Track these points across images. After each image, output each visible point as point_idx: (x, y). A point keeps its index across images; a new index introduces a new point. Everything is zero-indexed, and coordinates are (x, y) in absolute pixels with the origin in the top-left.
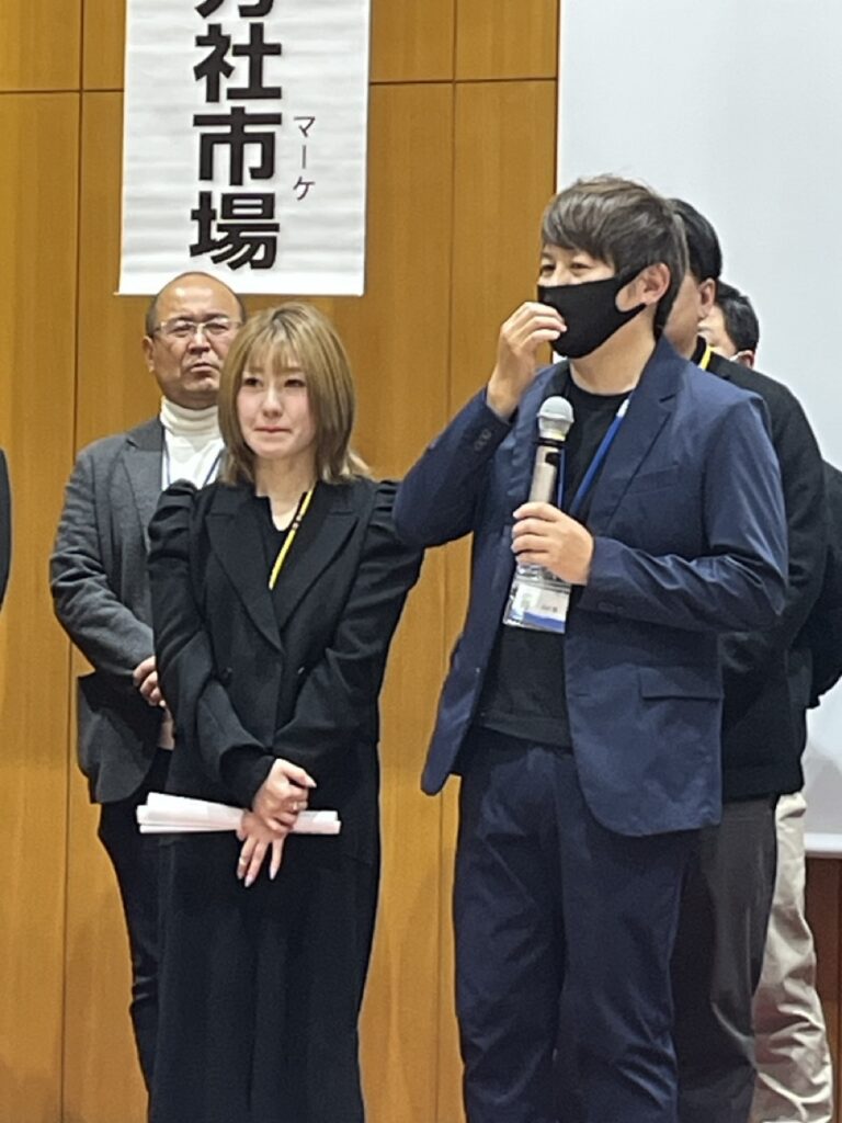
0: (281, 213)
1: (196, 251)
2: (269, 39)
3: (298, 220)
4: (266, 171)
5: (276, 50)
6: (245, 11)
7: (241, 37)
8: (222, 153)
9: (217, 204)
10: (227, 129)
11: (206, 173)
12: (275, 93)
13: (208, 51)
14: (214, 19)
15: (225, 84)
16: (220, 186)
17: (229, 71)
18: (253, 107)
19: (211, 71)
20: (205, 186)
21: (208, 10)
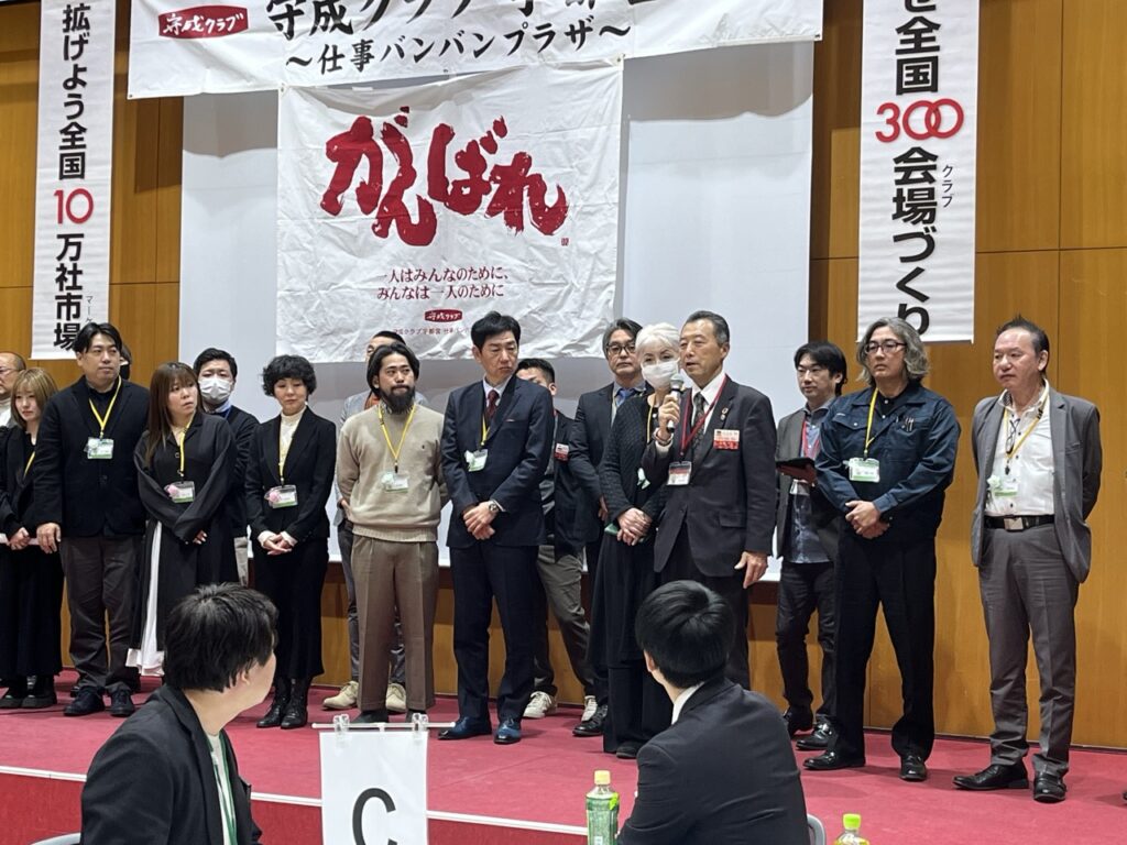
1: (56, 344)
2: (79, 268)
4: (77, 316)
5: (80, 272)
6: (72, 259)
7: (70, 268)
8: (64, 309)
9: (62, 327)
10: (65, 301)
11: (59, 316)
12: (80, 288)
13: (60, 273)
14: (62, 261)
15: (65, 284)
16: (63, 321)
17: (66, 280)
18: (74, 293)
19: (61, 280)
20: (58, 321)
21: (60, 258)
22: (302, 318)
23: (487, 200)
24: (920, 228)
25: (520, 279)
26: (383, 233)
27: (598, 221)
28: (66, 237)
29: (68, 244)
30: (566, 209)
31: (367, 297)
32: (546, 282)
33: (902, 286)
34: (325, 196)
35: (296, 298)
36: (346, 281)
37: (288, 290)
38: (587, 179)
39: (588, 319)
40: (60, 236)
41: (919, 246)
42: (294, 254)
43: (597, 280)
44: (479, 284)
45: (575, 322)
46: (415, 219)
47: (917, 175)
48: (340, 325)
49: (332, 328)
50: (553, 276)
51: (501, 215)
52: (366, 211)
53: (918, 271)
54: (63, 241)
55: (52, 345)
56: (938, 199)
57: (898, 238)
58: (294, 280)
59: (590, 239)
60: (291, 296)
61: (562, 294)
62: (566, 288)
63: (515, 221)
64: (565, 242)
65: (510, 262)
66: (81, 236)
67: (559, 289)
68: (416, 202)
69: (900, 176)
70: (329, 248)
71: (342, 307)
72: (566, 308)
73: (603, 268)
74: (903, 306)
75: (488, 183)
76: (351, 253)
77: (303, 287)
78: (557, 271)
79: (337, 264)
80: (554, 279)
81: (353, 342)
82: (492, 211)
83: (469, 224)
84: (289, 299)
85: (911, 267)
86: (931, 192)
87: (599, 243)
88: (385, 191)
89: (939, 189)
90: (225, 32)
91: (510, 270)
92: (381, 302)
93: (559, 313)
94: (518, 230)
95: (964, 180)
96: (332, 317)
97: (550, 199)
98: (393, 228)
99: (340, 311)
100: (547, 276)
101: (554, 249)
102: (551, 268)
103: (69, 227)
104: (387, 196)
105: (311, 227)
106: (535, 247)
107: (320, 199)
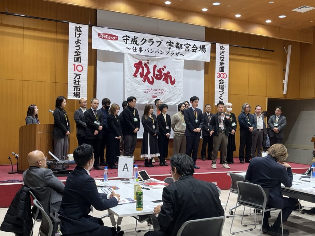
0: (80, 94)
1: (74, 96)
2: (79, 81)
3: (82, 94)
4: (79, 91)
6: (78, 79)
8: (76, 89)
9: (75, 93)
10: (76, 87)
11: (74, 90)
12: (80, 85)
13: (75, 81)
14: (75, 79)
16: (76, 91)
18: (78, 86)
19: (75, 83)
21: (74, 78)
23: (163, 78)
24: (222, 90)
25: (168, 92)
26: (145, 82)
27: (180, 84)
28: (76, 74)
29: (76, 76)
30: (175, 81)
31: (142, 92)
32: (172, 93)
33: (220, 98)
34: (134, 74)
35: (128, 92)
36: (138, 89)
37: (127, 90)
38: (179, 77)
39: (179, 99)
40: (74, 74)
41: (222, 93)
42: (128, 83)
43: (180, 93)
44: (161, 92)
45: (177, 99)
46: (151, 80)
47: (222, 83)
51: (165, 81)
52: (142, 77)
53: (222, 96)
54: (75, 75)
55: (73, 96)
56: (224, 86)
57: (220, 91)
58: (128, 88)
59: (179, 87)
62: (175, 94)
63: (167, 82)
64: (175, 87)
65: (166, 89)
66: (80, 74)
67: (174, 94)
68: (151, 77)
69: (220, 83)
70: (134, 83)
71: (137, 94)
72: (175, 97)
73: (181, 91)
74: (220, 101)
75: (163, 76)
76: (138, 84)
77: (130, 90)
78: (174, 91)
79: (136, 86)
81: (139, 100)
82: (163, 80)
83: (159, 82)
85: (221, 95)
86: (223, 85)
87: (180, 88)
88: (145, 74)
89: (224, 85)
90: (113, 40)
92: (145, 93)
93: (174, 98)
94: (168, 84)
95: (227, 84)
97: (173, 80)
98: (146, 81)
99: (137, 95)
101: (173, 88)
103: (77, 72)
104: (145, 75)
105: (131, 79)
106: (171, 87)
107: (133, 74)
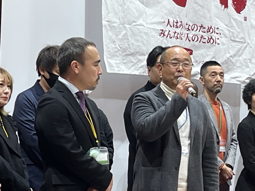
22: (115, 42)
32: (237, 40)
35: (112, 28)
37: (108, 21)
48: (137, 50)
49: (132, 51)
50: (239, 37)
60: (109, 25)
61: (243, 48)
62: (245, 44)
64: (245, 19)
65: (222, 26)
67: (241, 45)
72: (244, 56)
78: (241, 35)
80: (240, 39)
84: (108, 27)
91: (222, 30)
92: (161, 38)
94: (225, 7)
96: (133, 44)
100: (237, 37)
101: (241, 22)
102: (239, 32)
106: (233, 19)
